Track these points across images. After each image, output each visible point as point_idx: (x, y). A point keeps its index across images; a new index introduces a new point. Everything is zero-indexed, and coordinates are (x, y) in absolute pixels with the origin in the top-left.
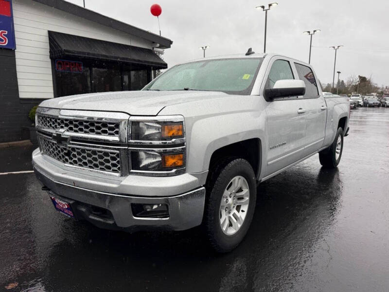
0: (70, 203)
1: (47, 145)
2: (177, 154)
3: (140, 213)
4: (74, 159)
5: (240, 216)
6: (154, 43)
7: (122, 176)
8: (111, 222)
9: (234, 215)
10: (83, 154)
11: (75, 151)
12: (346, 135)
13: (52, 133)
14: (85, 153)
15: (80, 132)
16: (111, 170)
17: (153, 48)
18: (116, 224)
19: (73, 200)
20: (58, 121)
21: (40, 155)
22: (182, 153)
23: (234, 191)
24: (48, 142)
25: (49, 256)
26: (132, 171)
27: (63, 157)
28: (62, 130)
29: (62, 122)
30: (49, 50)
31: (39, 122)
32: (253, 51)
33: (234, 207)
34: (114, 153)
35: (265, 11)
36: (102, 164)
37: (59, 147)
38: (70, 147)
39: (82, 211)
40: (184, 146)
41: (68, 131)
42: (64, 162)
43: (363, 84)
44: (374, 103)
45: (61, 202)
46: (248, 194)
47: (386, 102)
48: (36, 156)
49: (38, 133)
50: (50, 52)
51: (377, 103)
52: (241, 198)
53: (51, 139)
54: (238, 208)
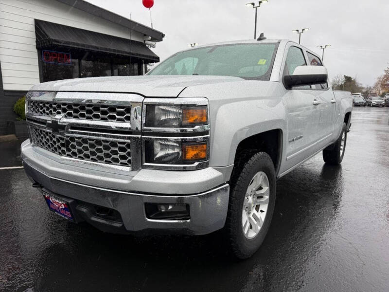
0: (68, 203)
1: (40, 135)
2: (200, 144)
3: (154, 215)
4: (73, 150)
5: (260, 217)
6: (145, 35)
7: (133, 170)
8: (118, 225)
9: (254, 215)
10: (84, 145)
11: (74, 141)
12: (348, 131)
13: (46, 120)
14: (87, 143)
15: (81, 118)
16: (119, 164)
17: (145, 41)
18: (125, 228)
19: (72, 199)
20: (53, 106)
21: (30, 147)
22: (206, 144)
23: (254, 189)
24: (41, 131)
25: (42, 265)
26: (145, 164)
27: (60, 148)
28: (58, 117)
29: (59, 106)
30: (35, 40)
31: (29, 109)
32: (265, 36)
33: (254, 207)
34: (124, 143)
35: (255, 9)
36: (107, 156)
37: (54, 137)
38: (68, 137)
39: (83, 212)
40: (208, 134)
41: (66, 117)
42: (60, 154)
43: (348, 83)
44: (360, 103)
45: (57, 201)
46: (269, 192)
47: (372, 101)
48: (25, 148)
49: (28, 121)
50: (37, 42)
51: (363, 103)
52: (260, 197)
53: (45, 128)
54: (257, 208)
